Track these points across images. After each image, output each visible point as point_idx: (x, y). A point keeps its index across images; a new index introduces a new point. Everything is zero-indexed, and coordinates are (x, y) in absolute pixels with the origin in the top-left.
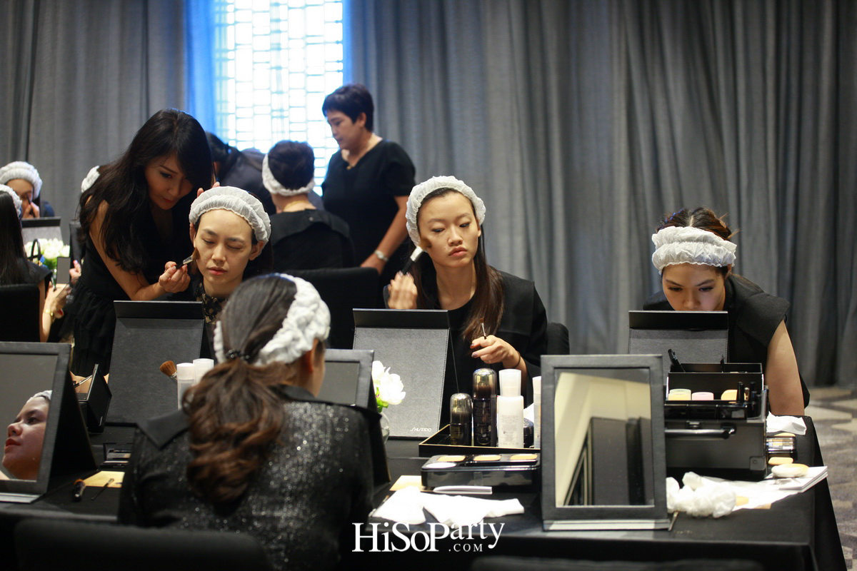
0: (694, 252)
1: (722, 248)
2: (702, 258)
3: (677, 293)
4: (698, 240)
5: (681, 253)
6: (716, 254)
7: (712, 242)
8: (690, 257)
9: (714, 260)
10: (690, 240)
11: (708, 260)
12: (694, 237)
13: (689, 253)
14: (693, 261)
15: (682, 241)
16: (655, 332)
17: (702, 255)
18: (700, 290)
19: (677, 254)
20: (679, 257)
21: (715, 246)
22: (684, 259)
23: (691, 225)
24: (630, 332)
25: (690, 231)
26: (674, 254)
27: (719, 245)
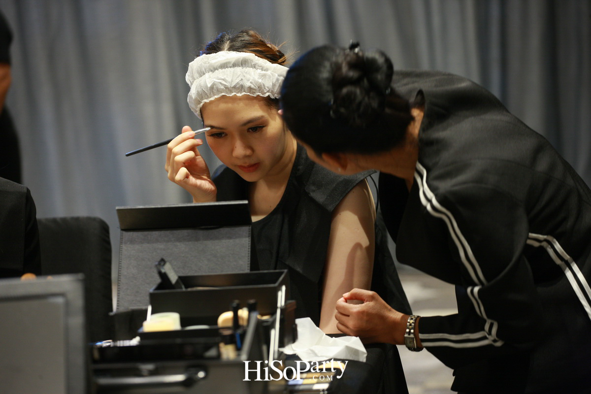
0: (229, 79)
1: (269, 73)
2: (242, 86)
3: (221, 140)
4: (235, 65)
5: (214, 84)
6: (260, 81)
7: (254, 66)
8: (226, 88)
9: (260, 88)
10: (224, 66)
11: (250, 89)
12: (229, 63)
13: (224, 82)
14: (231, 92)
15: (214, 69)
16: (155, 234)
17: (241, 83)
18: (248, 130)
19: (209, 85)
20: (213, 89)
21: (259, 71)
22: (219, 91)
23: (226, 49)
24: (122, 235)
25: (225, 55)
26: (207, 86)
27: (267, 70)
